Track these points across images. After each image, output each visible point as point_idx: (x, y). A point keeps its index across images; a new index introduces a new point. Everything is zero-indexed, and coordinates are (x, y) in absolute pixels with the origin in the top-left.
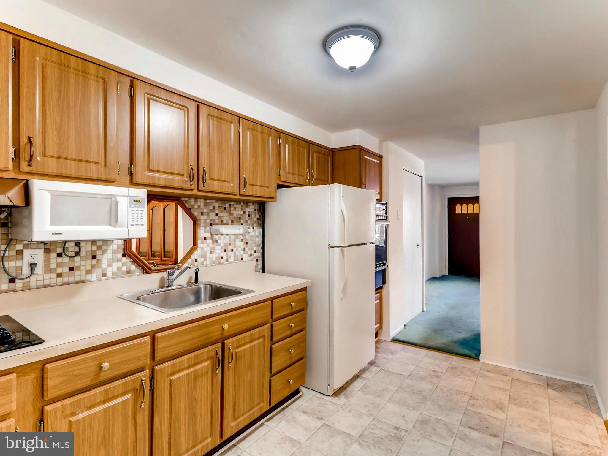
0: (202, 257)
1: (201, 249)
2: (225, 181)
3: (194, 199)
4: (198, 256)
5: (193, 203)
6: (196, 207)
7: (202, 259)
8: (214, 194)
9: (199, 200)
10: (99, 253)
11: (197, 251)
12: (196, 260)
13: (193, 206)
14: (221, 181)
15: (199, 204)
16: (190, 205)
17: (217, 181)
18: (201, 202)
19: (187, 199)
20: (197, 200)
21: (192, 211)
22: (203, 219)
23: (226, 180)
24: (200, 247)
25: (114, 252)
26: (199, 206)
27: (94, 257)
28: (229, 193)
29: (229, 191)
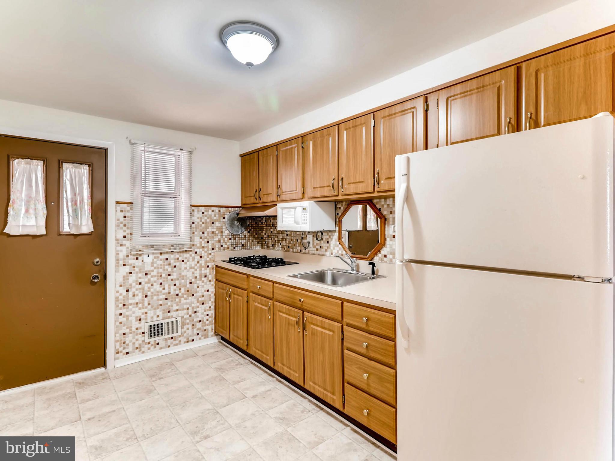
0: (391, 254)
1: (390, 246)
2: (359, 182)
3: (384, 199)
4: (388, 252)
5: (383, 203)
6: (385, 206)
7: (391, 256)
8: (353, 196)
9: (388, 200)
10: (330, 240)
11: (386, 247)
12: (385, 256)
13: (383, 205)
14: (357, 183)
15: (388, 203)
16: (380, 205)
17: (353, 184)
18: (390, 201)
19: (378, 200)
20: (386, 200)
21: (382, 211)
22: (392, 217)
23: (361, 181)
24: (389, 244)
25: (335, 240)
26: (388, 205)
27: (328, 242)
28: (364, 192)
29: (364, 191)
